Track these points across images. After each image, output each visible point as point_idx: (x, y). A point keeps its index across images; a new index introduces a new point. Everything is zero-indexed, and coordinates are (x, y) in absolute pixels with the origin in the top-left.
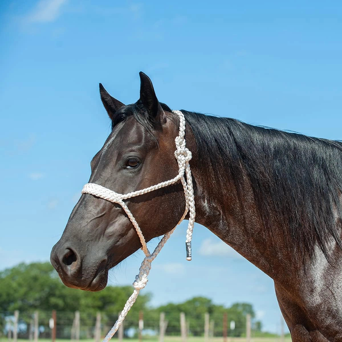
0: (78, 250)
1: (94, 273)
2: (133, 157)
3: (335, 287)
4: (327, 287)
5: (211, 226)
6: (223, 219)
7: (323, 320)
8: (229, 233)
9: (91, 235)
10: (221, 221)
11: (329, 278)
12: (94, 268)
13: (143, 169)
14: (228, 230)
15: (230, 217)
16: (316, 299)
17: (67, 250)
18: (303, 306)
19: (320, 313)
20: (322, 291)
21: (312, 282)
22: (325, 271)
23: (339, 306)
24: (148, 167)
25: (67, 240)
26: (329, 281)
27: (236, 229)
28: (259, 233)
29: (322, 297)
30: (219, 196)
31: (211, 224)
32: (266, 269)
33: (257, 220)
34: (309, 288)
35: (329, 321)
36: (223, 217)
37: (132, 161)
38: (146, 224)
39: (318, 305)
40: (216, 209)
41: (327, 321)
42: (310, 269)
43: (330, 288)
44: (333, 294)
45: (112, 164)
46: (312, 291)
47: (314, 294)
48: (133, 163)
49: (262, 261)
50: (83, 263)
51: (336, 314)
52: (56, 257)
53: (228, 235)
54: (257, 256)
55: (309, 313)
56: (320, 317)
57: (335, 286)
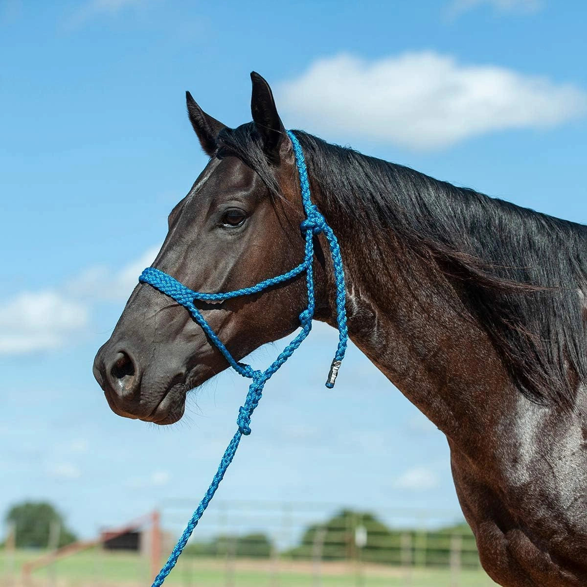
0: (137, 355)
1: (162, 394)
2: (235, 209)
3: (555, 458)
4: (542, 455)
5: (357, 335)
6: (379, 325)
7: (533, 510)
8: (386, 351)
9: (160, 332)
10: (375, 329)
11: (547, 441)
12: (161, 386)
13: (250, 229)
14: (384, 345)
15: (390, 323)
16: (522, 475)
17: (120, 353)
18: (498, 486)
19: (527, 499)
20: (532, 462)
21: (517, 446)
22: (540, 430)
23: (561, 488)
24: (260, 227)
25: (121, 339)
26: (545, 447)
27: (398, 346)
28: (435, 356)
29: (532, 471)
30: (374, 286)
31: (358, 331)
32: (442, 417)
33: (434, 333)
34: (511, 456)
35: (542, 512)
36: (378, 322)
37: (233, 215)
38: (253, 319)
39: (524, 485)
40: (368, 307)
41: (538, 512)
42: (514, 424)
43: (547, 458)
44: (551, 468)
45: (200, 219)
46: (515, 461)
47: (519, 466)
48: (234, 218)
49: (436, 403)
50: (143, 377)
51: (555, 502)
52: (102, 365)
53: (384, 353)
54: (429, 394)
55: (508, 499)
56: (527, 505)
57: (555, 455)
